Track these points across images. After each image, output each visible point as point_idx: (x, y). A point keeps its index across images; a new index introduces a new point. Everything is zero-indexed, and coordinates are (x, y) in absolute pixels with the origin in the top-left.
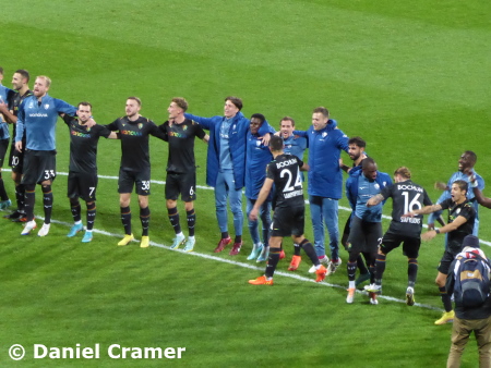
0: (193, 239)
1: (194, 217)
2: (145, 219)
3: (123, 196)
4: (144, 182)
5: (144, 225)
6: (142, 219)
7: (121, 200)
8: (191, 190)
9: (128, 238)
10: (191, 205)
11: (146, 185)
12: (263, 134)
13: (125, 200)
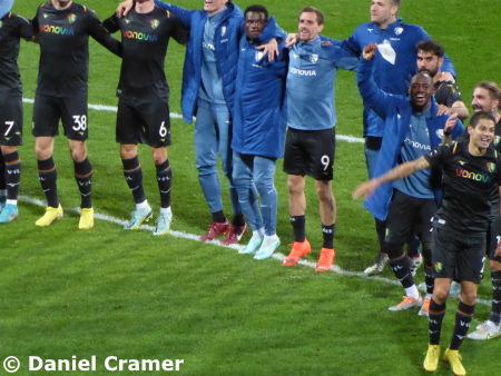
0: (167, 212)
1: (169, 174)
2: (85, 180)
3: (41, 140)
4: (76, 117)
5: (84, 189)
6: (78, 180)
7: (37, 148)
8: (162, 128)
9: (51, 214)
10: (163, 154)
11: (80, 123)
12: (266, 41)
13: (44, 147)
